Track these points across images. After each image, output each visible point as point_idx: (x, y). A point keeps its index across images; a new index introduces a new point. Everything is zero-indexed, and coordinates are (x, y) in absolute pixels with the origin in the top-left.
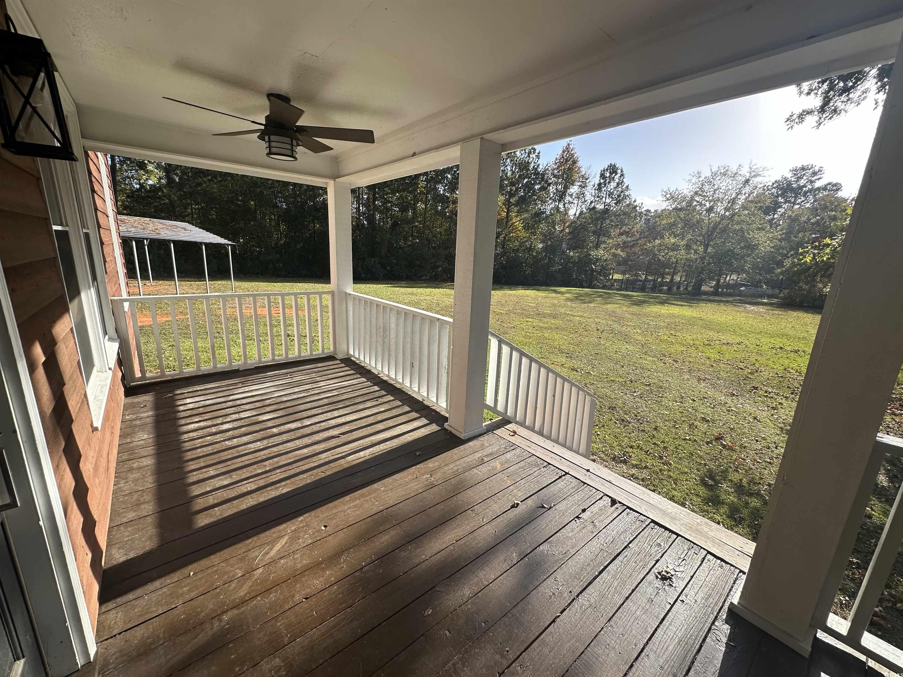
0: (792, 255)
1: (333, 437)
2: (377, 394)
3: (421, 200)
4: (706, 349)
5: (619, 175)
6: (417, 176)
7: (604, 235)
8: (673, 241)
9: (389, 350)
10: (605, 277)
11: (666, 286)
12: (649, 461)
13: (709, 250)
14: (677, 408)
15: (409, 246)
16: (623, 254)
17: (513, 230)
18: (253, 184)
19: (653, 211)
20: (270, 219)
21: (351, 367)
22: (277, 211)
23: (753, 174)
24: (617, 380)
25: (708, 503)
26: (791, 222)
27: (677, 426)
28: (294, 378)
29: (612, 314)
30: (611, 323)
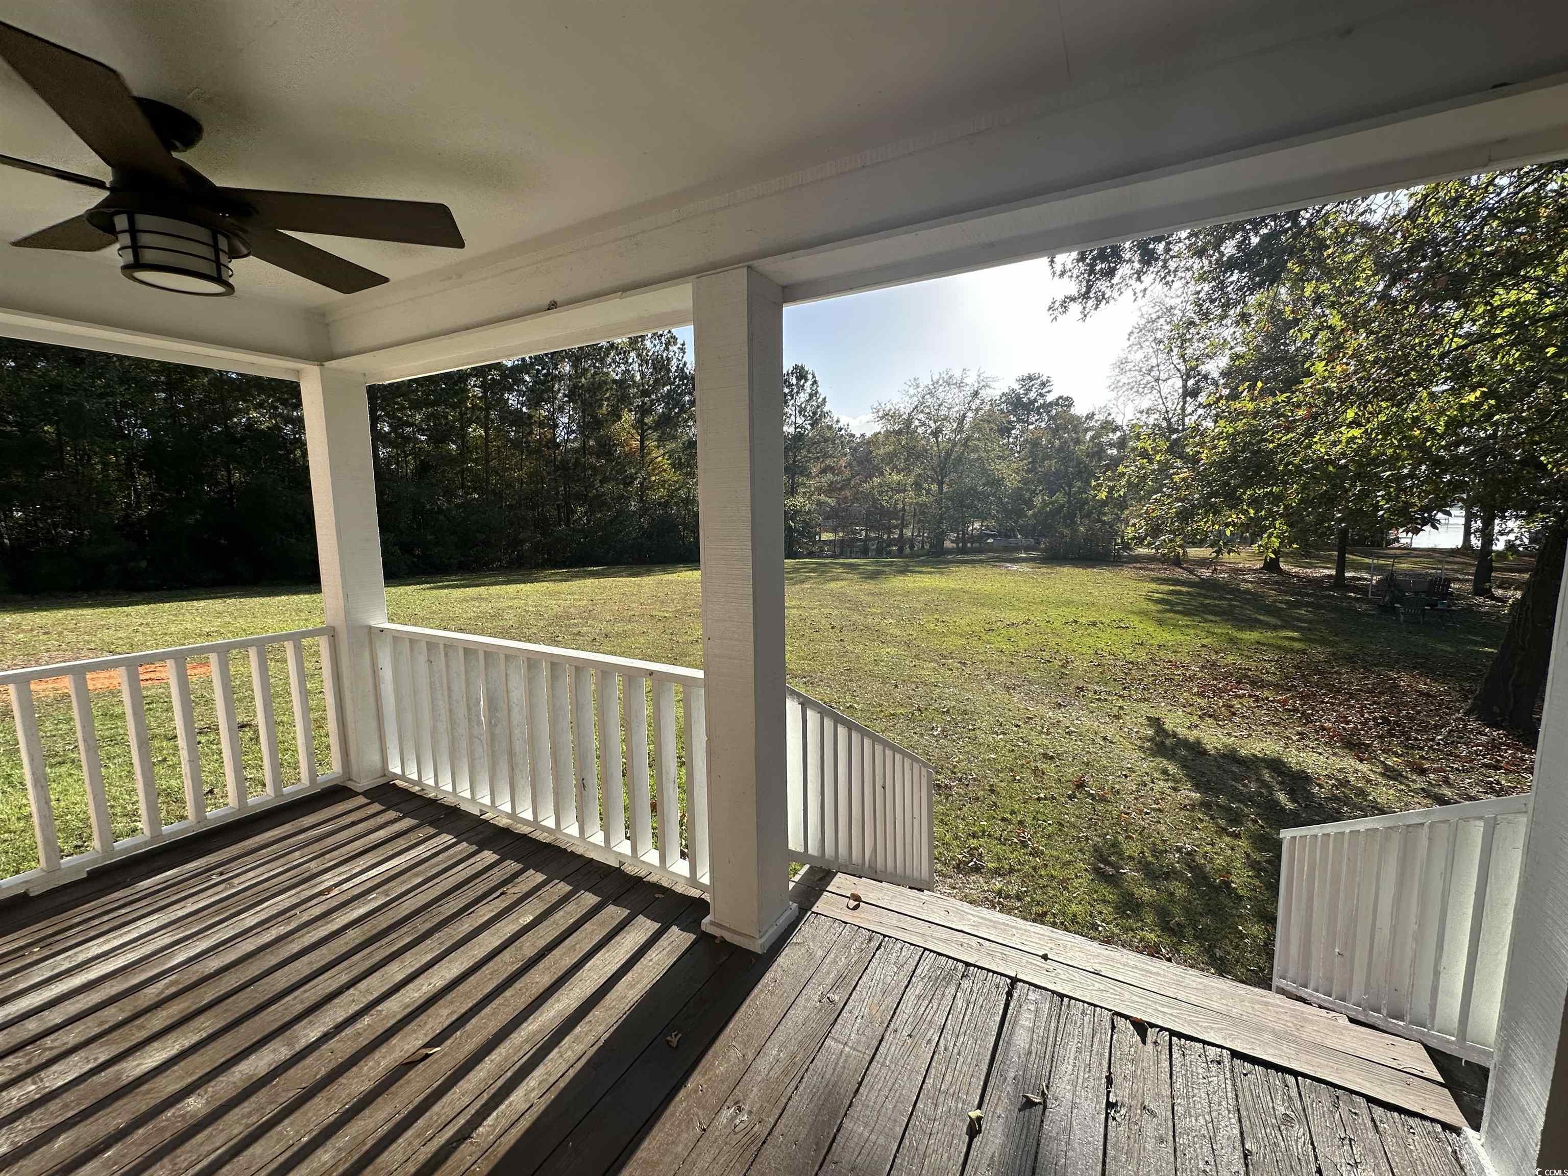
0: (1041, 491)
1: (409, 1065)
2: (497, 875)
3: (478, 421)
4: (991, 636)
5: (810, 382)
6: (462, 377)
7: (801, 474)
8: (896, 478)
9: (511, 754)
10: (810, 538)
11: (896, 545)
12: (1011, 856)
13: (945, 488)
14: (1002, 743)
15: (458, 506)
16: (831, 502)
17: (654, 469)
18: (50, 386)
19: (858, 435)
20: (106, 465)
21: (401, 806)
22: (123, 447)
23: (983, 383)
24: (899, 712)
25: (1124, 912)
26: (1033, 448)
27: (1018, 778)
28: (236, 881)
29: (841, 598)
30: (847, 612)
